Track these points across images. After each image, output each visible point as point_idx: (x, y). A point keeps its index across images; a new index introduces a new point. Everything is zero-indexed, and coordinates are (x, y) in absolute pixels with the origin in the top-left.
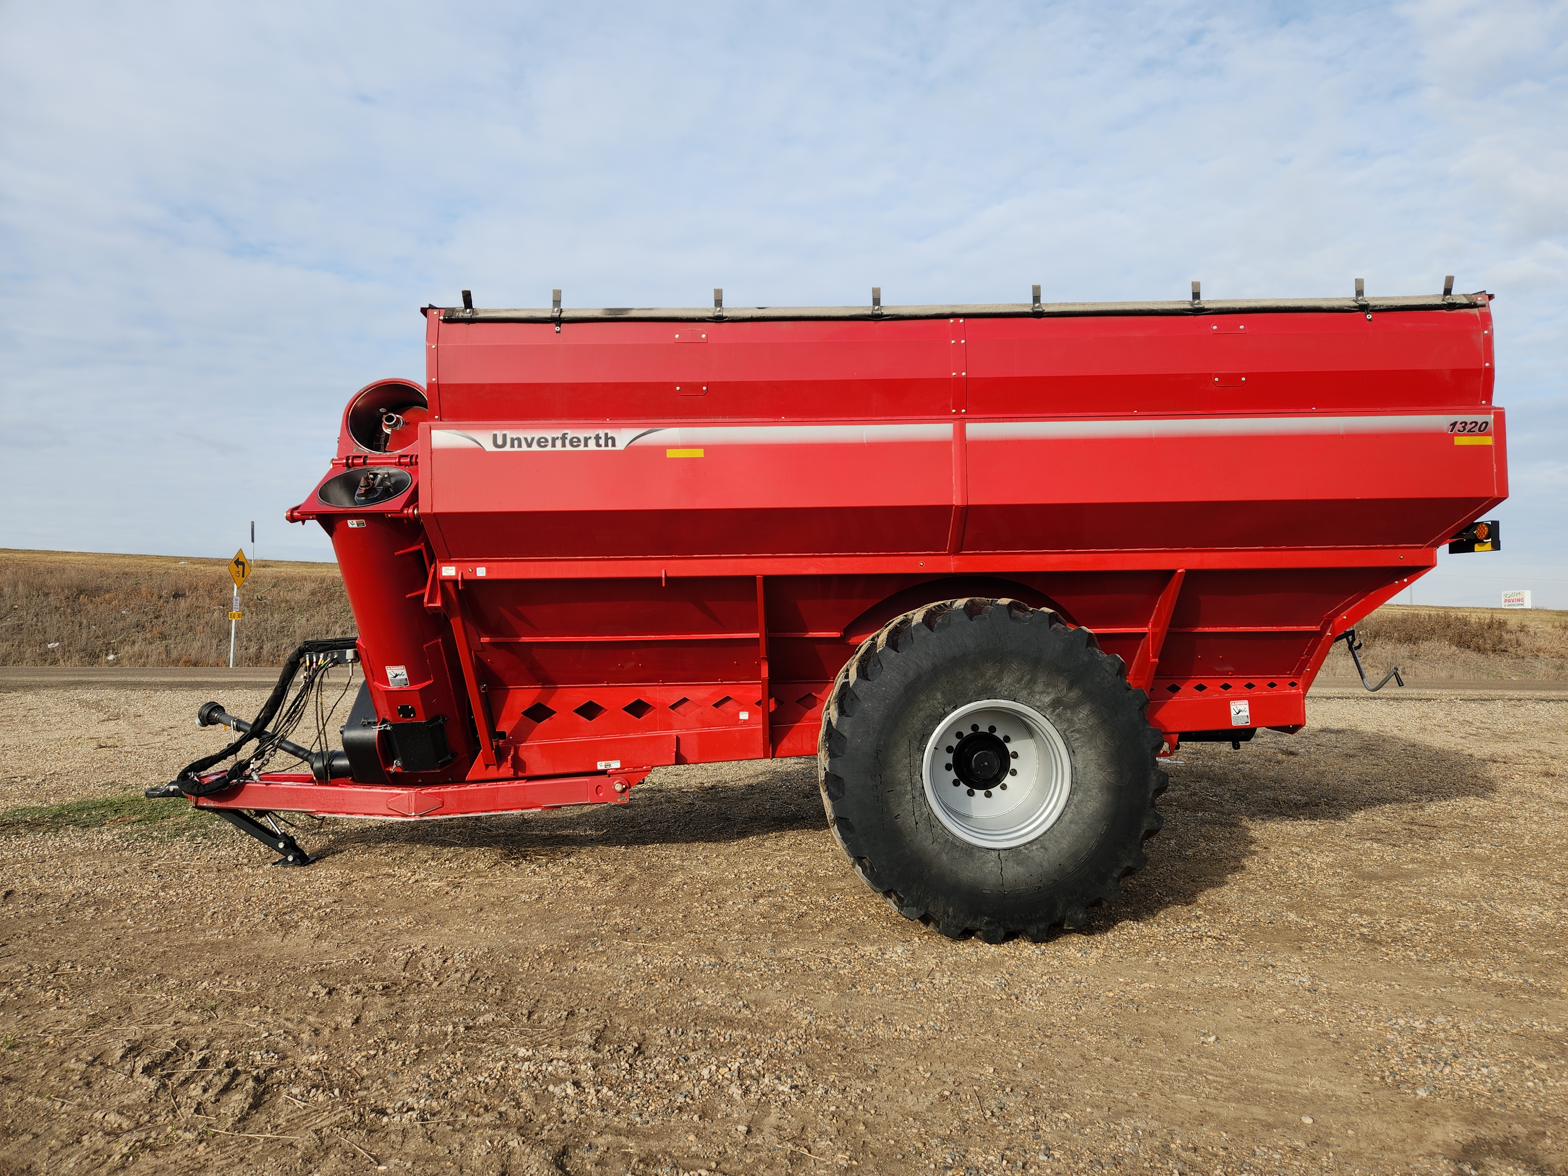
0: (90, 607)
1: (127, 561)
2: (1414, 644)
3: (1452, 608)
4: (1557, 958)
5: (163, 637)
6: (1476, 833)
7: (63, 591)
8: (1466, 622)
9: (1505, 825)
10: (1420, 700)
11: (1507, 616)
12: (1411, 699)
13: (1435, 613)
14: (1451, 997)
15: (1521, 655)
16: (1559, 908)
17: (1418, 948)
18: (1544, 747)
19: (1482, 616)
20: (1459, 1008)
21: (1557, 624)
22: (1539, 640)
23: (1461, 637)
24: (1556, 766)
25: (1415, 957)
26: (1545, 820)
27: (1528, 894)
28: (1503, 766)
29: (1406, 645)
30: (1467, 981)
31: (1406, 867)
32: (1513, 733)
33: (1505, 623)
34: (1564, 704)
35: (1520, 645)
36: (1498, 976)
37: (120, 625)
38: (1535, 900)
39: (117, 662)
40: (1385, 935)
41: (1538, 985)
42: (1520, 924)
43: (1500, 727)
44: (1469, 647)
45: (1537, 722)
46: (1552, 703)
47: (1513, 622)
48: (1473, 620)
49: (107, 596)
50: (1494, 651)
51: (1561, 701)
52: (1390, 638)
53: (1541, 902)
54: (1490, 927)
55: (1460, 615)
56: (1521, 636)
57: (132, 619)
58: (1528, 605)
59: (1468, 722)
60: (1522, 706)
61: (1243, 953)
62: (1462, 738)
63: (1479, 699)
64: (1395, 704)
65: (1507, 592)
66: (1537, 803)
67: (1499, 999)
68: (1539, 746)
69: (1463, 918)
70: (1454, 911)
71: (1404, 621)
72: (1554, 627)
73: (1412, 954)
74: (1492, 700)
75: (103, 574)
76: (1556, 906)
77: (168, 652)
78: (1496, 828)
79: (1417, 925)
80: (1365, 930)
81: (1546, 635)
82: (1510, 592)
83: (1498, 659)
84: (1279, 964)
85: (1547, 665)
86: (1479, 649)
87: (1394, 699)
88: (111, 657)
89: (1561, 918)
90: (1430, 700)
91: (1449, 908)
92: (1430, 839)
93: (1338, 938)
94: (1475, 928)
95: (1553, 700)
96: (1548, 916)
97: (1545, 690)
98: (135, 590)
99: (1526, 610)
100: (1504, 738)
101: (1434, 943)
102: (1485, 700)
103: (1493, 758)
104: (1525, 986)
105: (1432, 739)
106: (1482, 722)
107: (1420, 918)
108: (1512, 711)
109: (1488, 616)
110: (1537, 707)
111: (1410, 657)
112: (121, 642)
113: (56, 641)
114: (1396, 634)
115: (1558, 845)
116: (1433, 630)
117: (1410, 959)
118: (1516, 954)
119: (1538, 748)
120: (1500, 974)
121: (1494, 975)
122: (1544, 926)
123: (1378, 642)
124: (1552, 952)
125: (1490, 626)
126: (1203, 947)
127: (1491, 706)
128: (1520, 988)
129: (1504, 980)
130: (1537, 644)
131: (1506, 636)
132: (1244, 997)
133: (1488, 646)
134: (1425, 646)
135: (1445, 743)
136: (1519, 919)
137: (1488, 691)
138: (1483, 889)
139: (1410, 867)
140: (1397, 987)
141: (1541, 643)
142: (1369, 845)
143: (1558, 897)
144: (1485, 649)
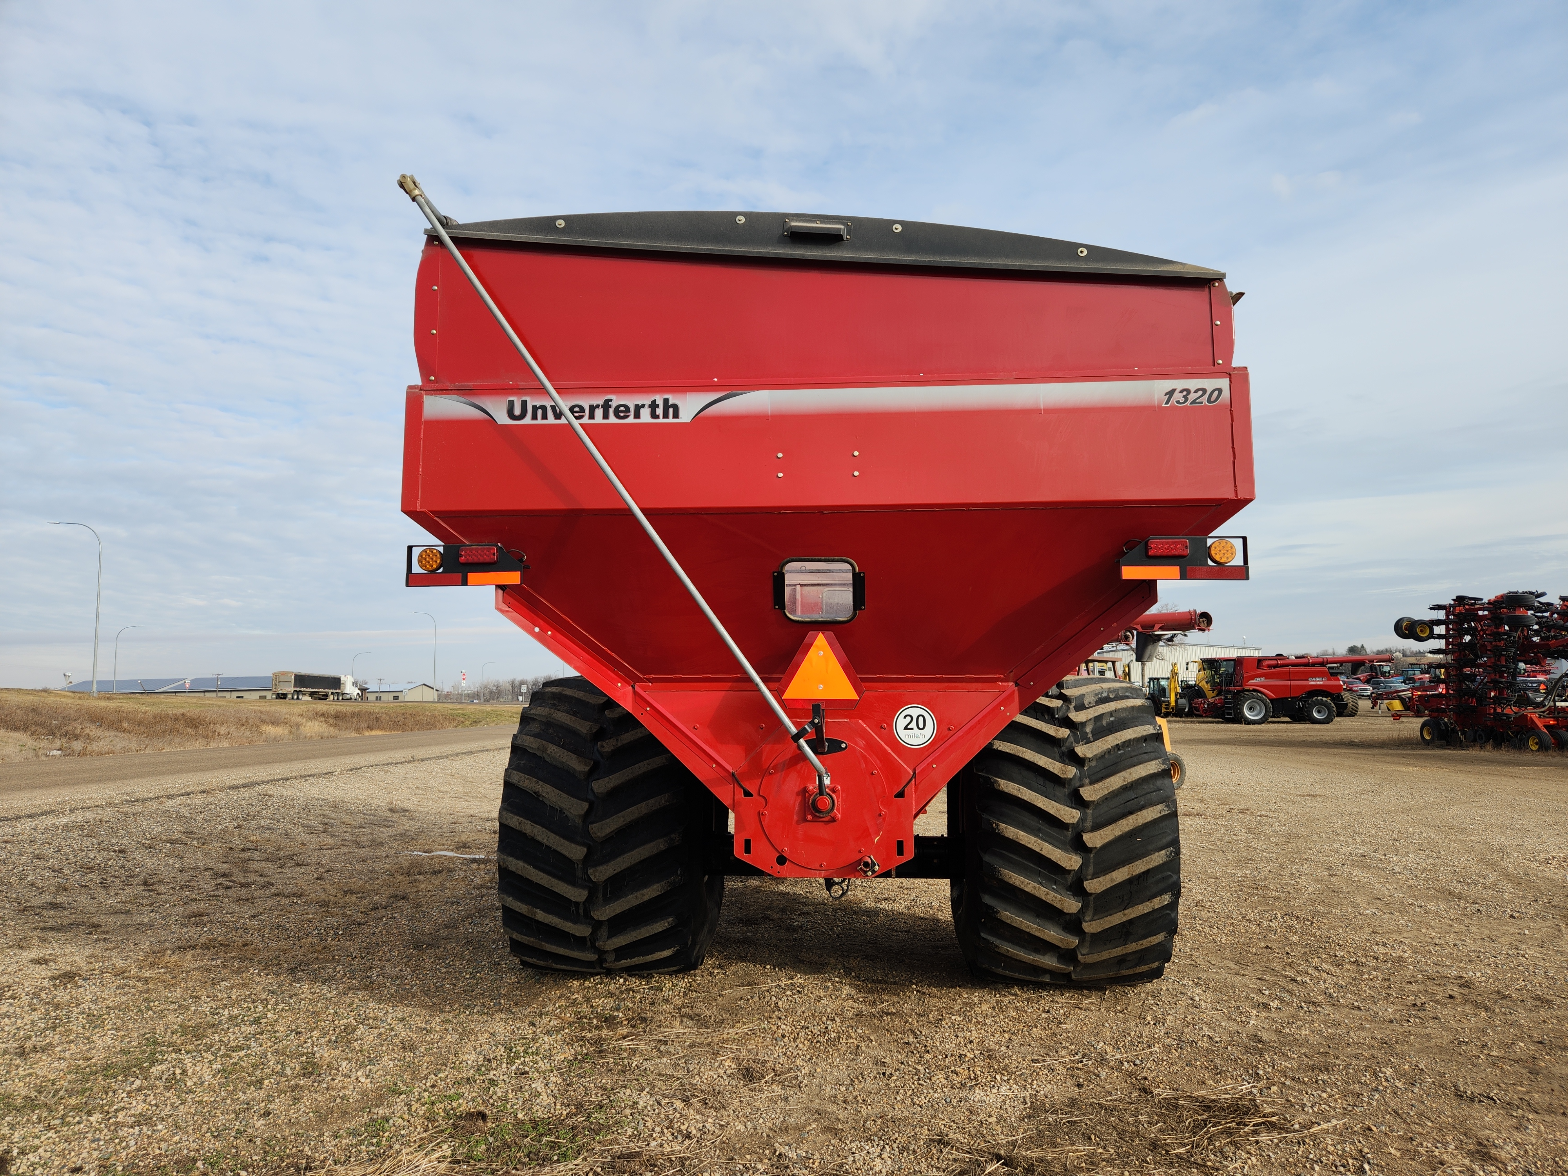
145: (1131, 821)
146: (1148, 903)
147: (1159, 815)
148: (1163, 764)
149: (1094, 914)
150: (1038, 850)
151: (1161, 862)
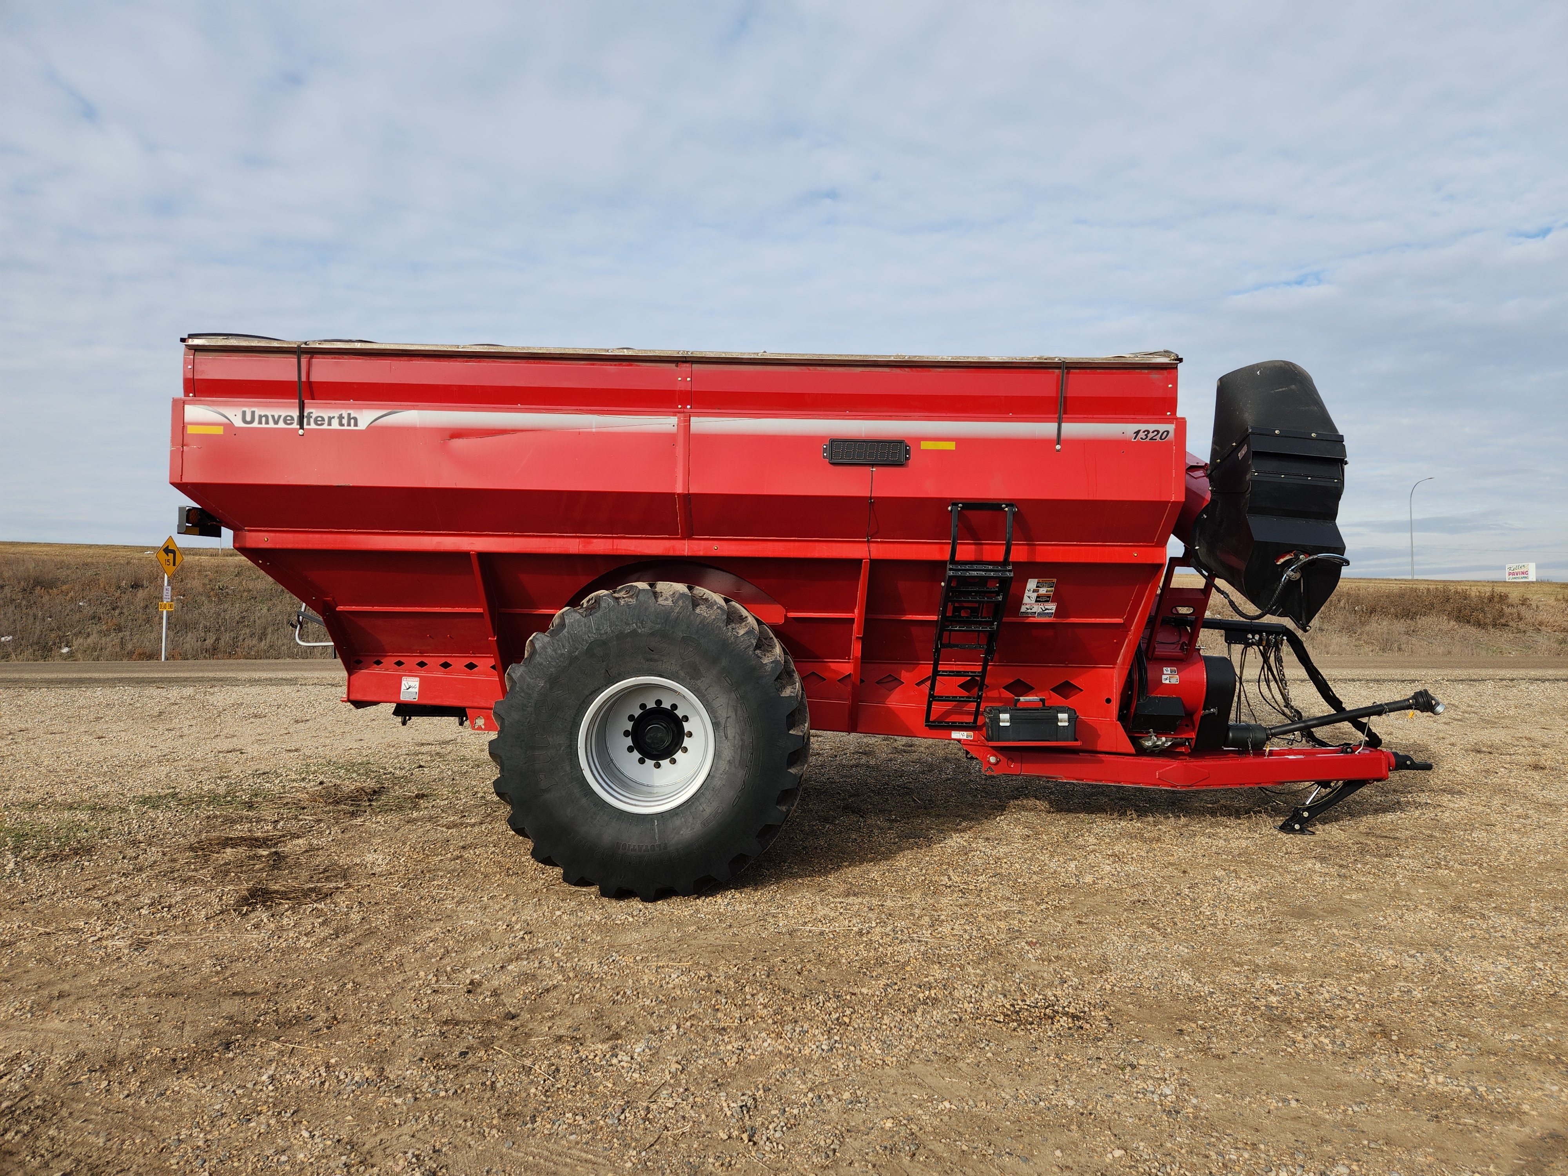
0: (46, 598)
1: (91, 551)
2: (1412, 619)
3: (1453, 582)
4: (1523, 1047)
5: (119, 629)
6: (1443, 847)
7: (19, 583)
8: (1465, 596)
9: (1479, 835)
10: (1403, 681)
11: (1508, 590)
12: (1393, 681)
13: (1434, 587)
14: (1366, 1123)
15: (1523, 630)
16: (1533, 960)
17: (1338, 1030)
18: (1537, 734)
19: (1482, 589)
20: (1372, 1145)
21: (1560, 597)
22: (1541, 613)
23: (1460, 611)
24: (1547, 757)
25: (1330, 1047)
26: (1529, 828)
27: (1496, 937)
28: (1488, 757)
29: (1402, 621)
30: (1394, 1090)
31: (1348, 897)
32: (1503, 718)
33: (1507, 596)
34: (1561, 684)
35: (1521, 619)
36: (1436, 1082)
37: (77, 616)
38: (1503, 947)
39: (71, 655)
40: (1299, 1008)
41: (1491, 1097)
42: (1479, 986)
43: (1490, 711)
44: (1468, 622)
45: (1530, 705)
46: (1547, 683)
47: (1514, 595)
48: (1473, 594)
49: (64, 588)
50: (1494, 626)
51: (1558, 680)
52: (1386, 614)
53: (1509, 951)
54: (1440, 994)
55: (1459, 589)
56: (1523, 610)
57: (88, 611)
58: (1532, 577)
59: (1453, 705)
60: (1514, 686)
61: (1100, 1043)
62: (1445, 723)
63: (1467, 680)
64: (1375, 686)
65: (1510, 565)
66: (1521, 806)
67: (1433, 1125)
68: (1530, 732)
69: (1406, 979)
70: (1397, 967)
71: (1402, 595)
72: (1557, 600)
73: (1327, 1041)
74: (1482, 680)
75: (61, 565)
76: (1528, 957)
77: (122, 643)
78: (1468, 840)
79: (1345, 989)
80: (1273, 999)
81: (1548, 608)
82: (1514, 565)
83: (1498, 633)
84: (1143, 1062)
85: (1549, 639)
86: (1479, 624)
87: (1377, 681)
88: (65, 650)
89: (1534, 977)
90: (1413, 681)
91: (1391, 962)
92: (1386, 856)
93: (1234, 1013)
94: (1419, 996)
95: (1548, 680)
96: (1517, 975)
97: (1541, 668)
98: (93, 582)
99: (1529, 583)
100: (1491, 723)
101: (1361, 1021)
102: (1474, 680)
103: (1477, 747)
104: (1473, 1100)
105: (1412, 725)
106: (1469, 706)
107: (1348, 977)
108: (1502, 692)
109: (1488, 589)
110: (1531, 688)
111: (1407, 633)
112: (75, 635)
113: (8, 635)
114: (1392, 610)
115: (1540, 863)
116: (1432, 604)
117: (1324, 1050)
118: (1466, 1040)
119: (1528, 736)
120: (1441, 1079)
121: (1432, 1081)
122: (1509, 990)
123: (1374, 618)
124: (1516, 1037)
125: (1491, 599)
126: (1050, 1033)
127: (1480, 687)
128: (1465, 1104)
129: (1446, 1089)
130: (1539, 618)
131: (1507, 610)
132: (1074, 1127)
133: (1488, 620)
134: (1423, 621)
135: (1425, 730)
136: (1479, 980)
137: (1477, 671)
138: (1439, 931)
139: (1354, 897)
140: (1293, 1104)
141: (1543, 616)
142: (1310, 865)
143: (1533, 942)
144: (1485, 624)
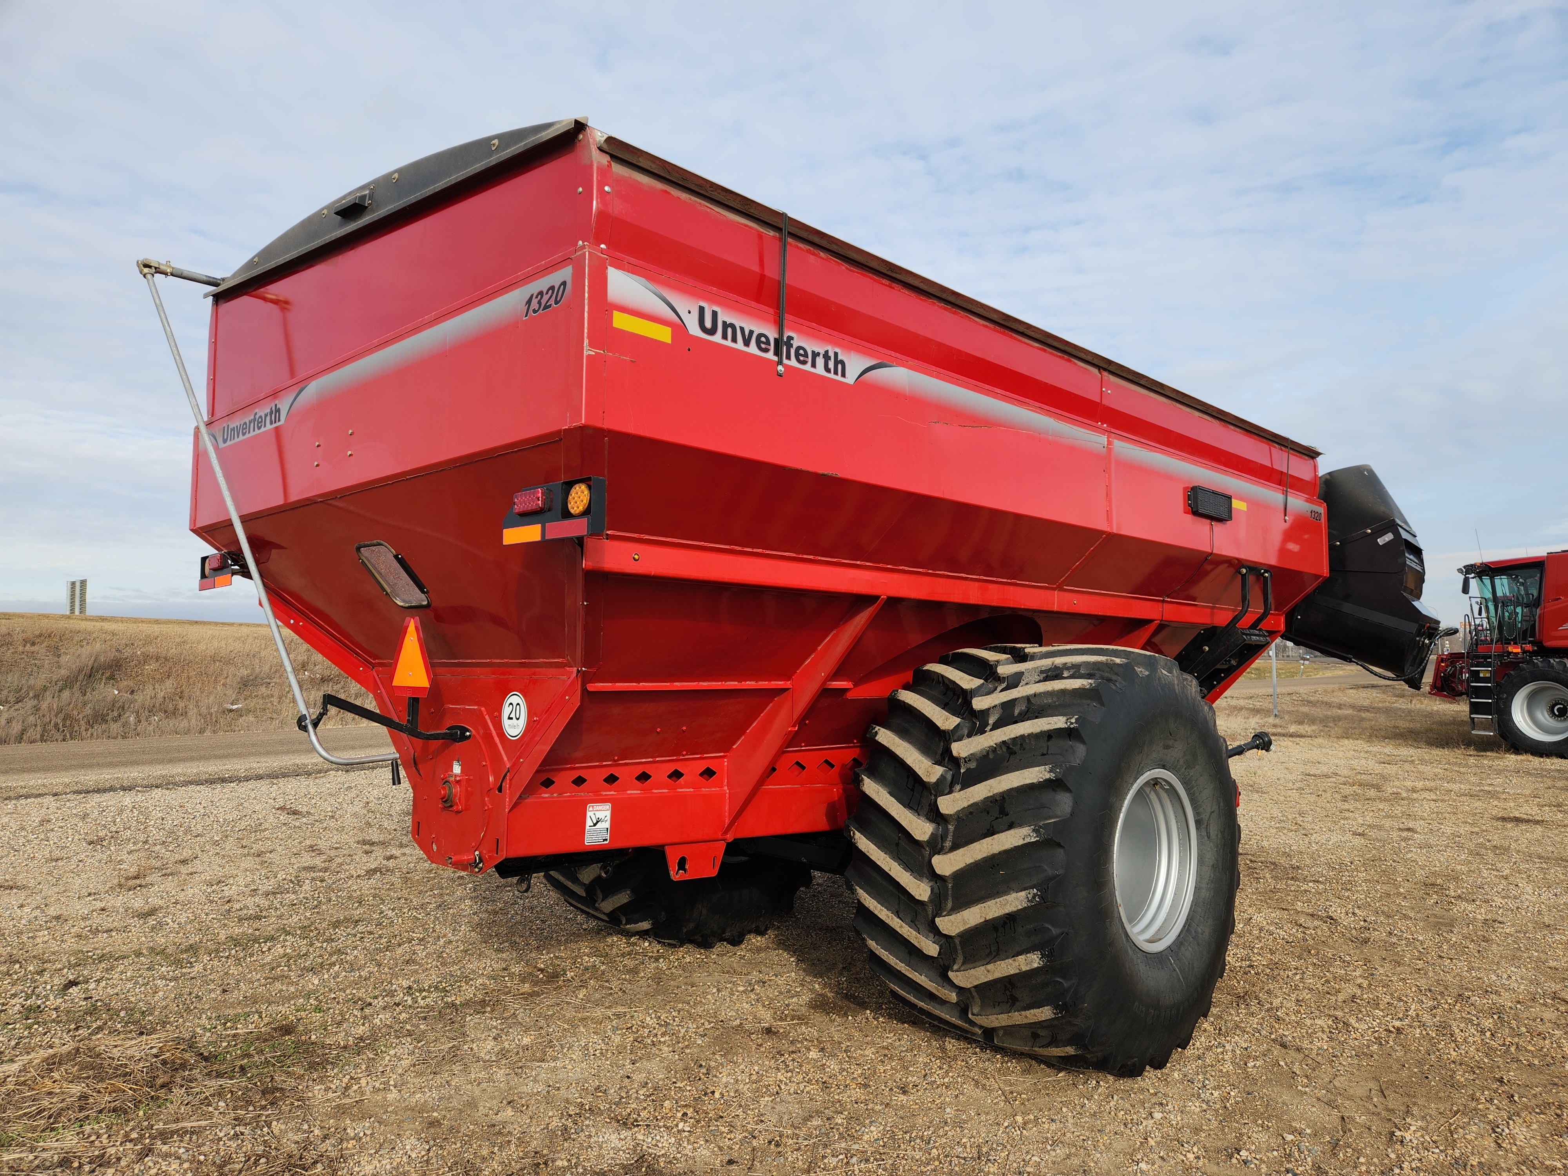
145: (985, 846)
146: (1010, 961)
147: (1021, 842)
148: (1050, 771)
149: (964, 963)
150: (887, 869)
151: (1020, 907)
